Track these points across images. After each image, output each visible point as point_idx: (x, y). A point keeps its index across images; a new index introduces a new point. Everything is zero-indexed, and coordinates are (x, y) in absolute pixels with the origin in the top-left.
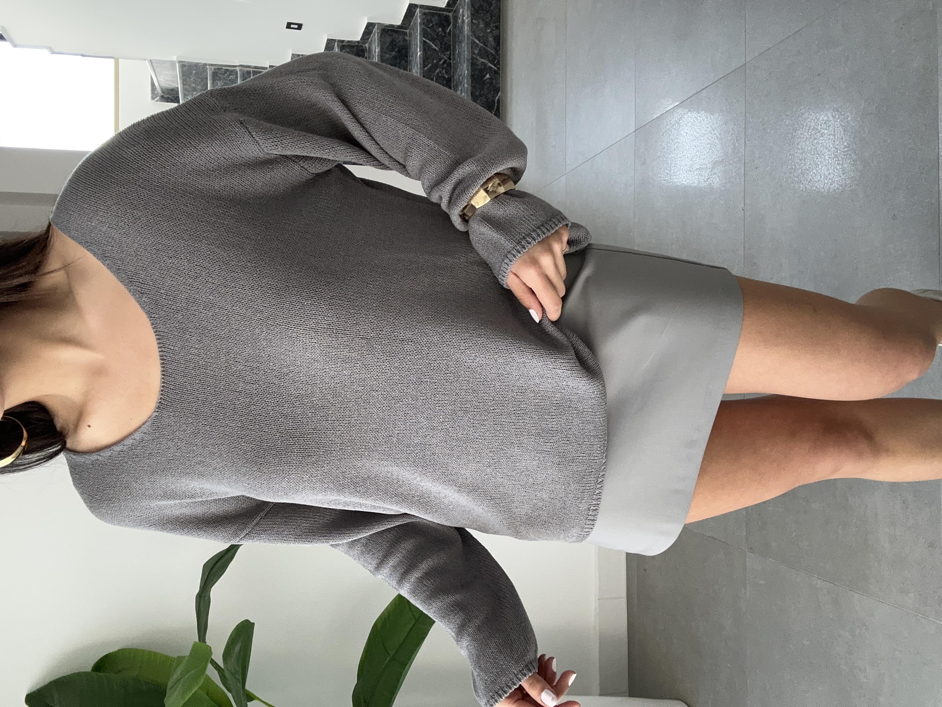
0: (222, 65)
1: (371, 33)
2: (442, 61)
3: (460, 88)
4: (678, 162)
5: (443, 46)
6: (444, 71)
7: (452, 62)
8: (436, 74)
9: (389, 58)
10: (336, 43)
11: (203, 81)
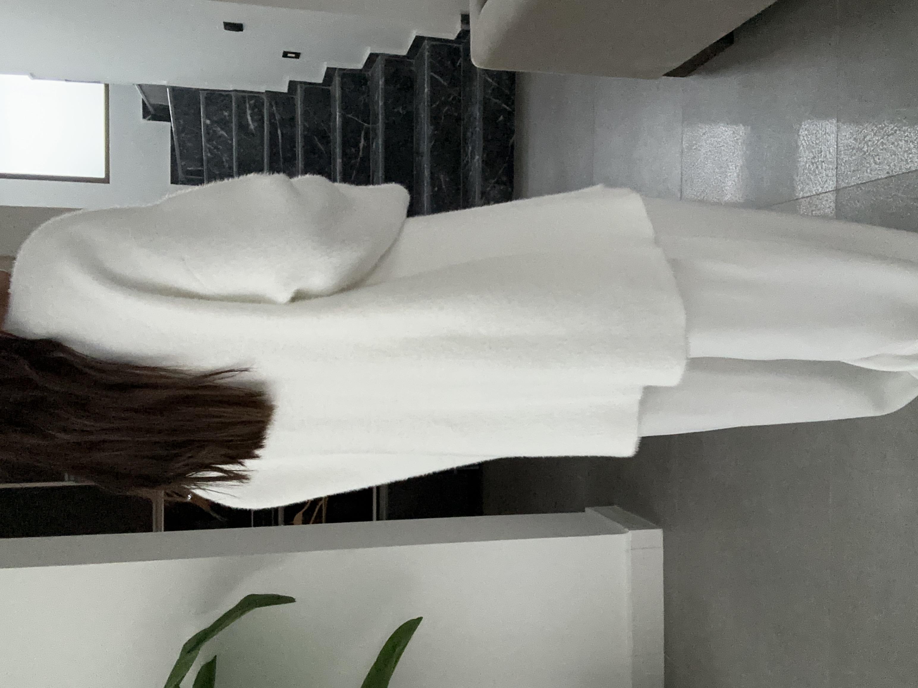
0: (215, 90)
1: (374, 62)
2: (452, 97)
5: (453, 82)
6: (453, 108)
7: (461, 98)
8: (444, 112)
9: (394, 91)
10: (337, 72)
11: (195, 105)
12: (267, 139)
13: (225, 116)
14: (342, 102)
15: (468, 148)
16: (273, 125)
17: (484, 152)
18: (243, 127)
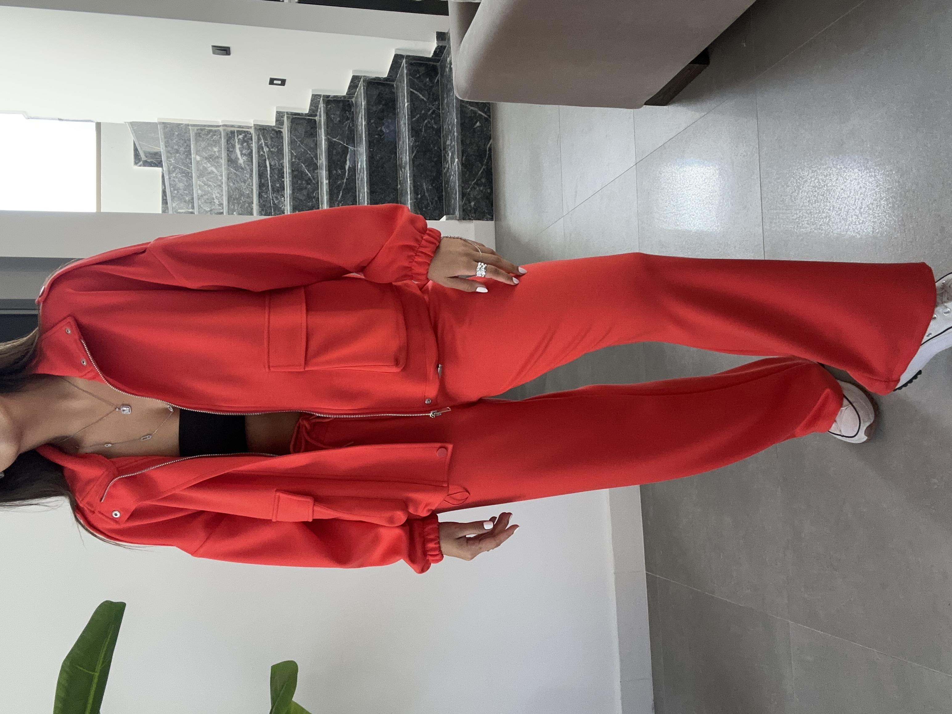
0: (205, 126)
1: (357, 86)
2: (431, 111)
3: (450, 138)
4: (685, 192)
5: (431, 96)
6: (433, 121)
7: (440, 112)
8: (424, 125)
9: (376, 111)
10: (321, 99)
11: (186, 142)
12: (256, 171)
13: (215, 152)
14: (327, 128)
15: (448, 155)
16: (260, 156)
17: (463, 155)
18: (232, 161)
